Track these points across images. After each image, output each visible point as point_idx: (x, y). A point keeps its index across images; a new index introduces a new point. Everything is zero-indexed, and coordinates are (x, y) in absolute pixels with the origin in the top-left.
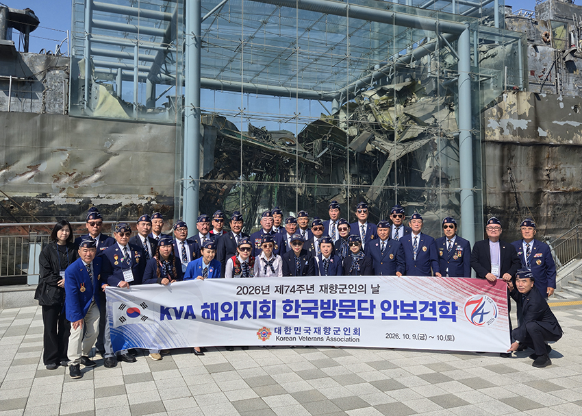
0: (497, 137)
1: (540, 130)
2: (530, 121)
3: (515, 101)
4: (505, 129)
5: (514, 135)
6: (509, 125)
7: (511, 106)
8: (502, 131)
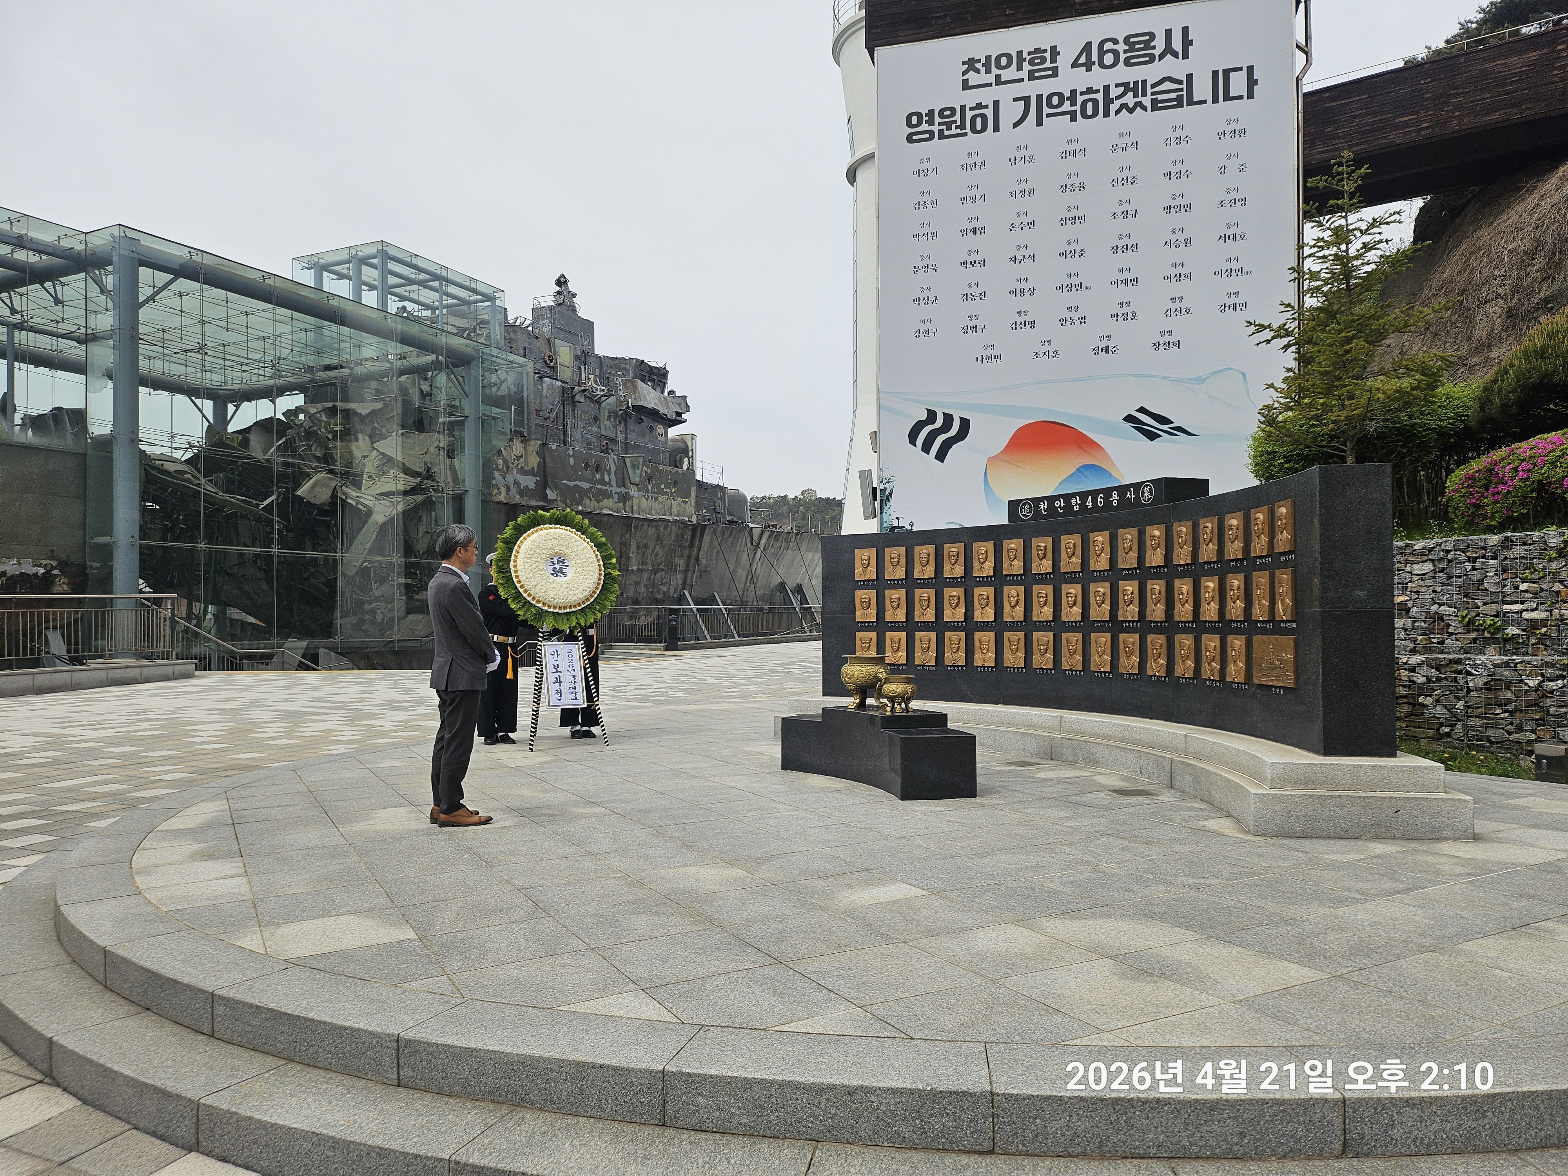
0: (502, 498)
1: (548, 491)
2: (538, 479)
3: (522, 450)
4: (511, 486)
5: (521, 496)
6: (517, 483)
7: (519, 458)
8: (508, 490)
